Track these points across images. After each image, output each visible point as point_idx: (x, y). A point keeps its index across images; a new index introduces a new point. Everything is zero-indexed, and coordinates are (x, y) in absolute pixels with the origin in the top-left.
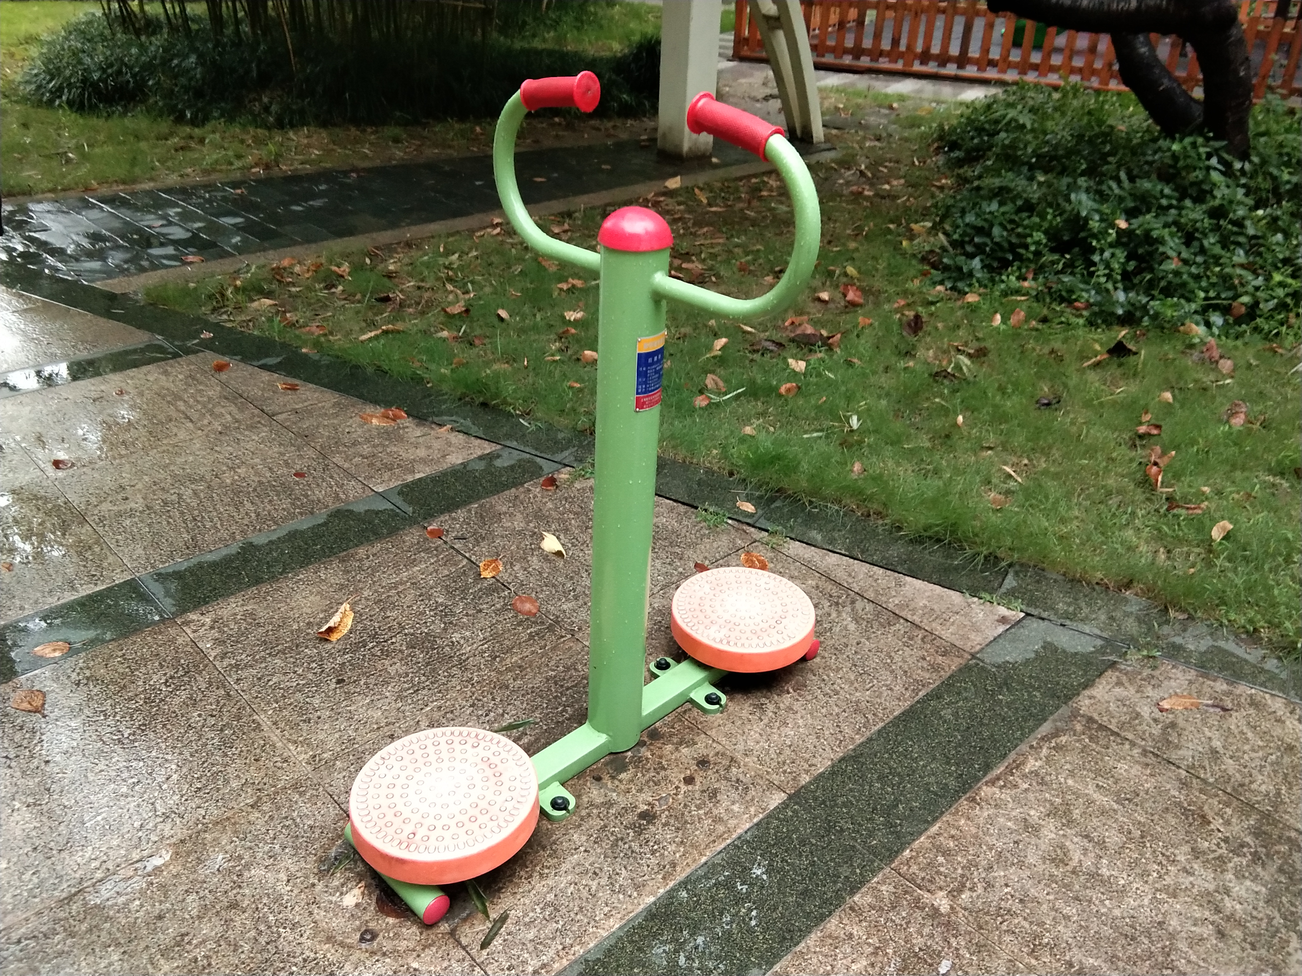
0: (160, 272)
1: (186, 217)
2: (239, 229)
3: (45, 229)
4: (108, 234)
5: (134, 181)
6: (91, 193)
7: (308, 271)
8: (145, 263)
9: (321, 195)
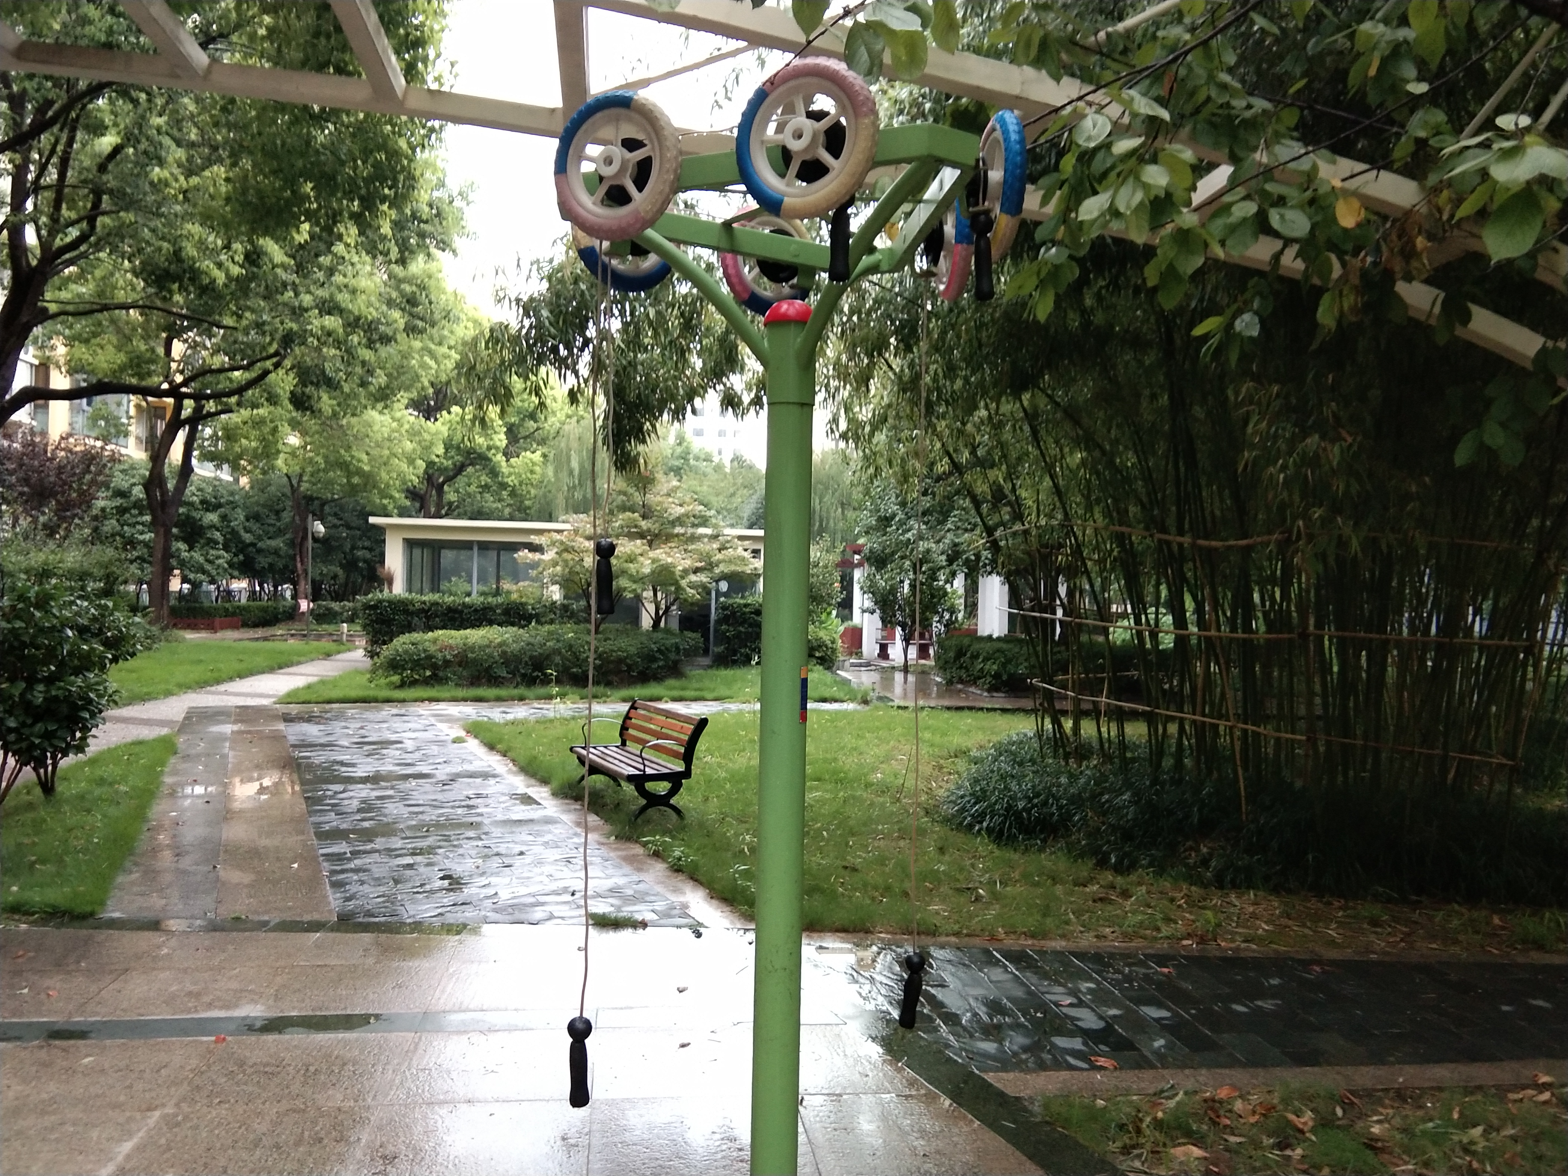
0: (1064, 1074)
1: (1101, 998)
2: (1164, 1028)
3: (943, 985)
4: (1009, 1004)
5: (1044, 935)
6: (998, 945)
7: (1254, 1112)
8: (1047, 1057)
9: (1273, 992)
